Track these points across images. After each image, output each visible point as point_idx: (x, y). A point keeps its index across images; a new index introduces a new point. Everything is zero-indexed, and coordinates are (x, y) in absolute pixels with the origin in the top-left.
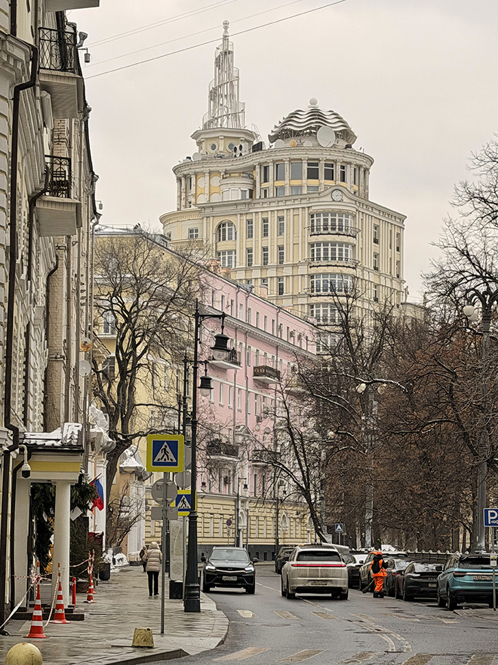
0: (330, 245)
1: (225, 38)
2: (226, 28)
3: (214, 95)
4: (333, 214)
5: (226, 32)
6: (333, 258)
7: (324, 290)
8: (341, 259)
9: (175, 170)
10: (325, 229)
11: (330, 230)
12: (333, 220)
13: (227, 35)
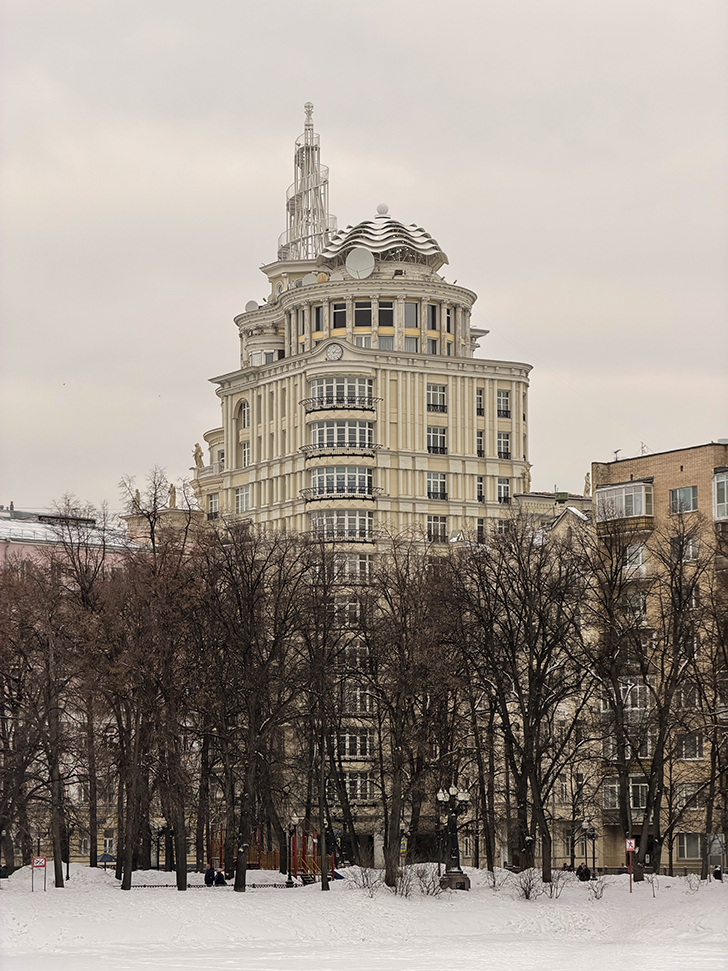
0: (347, 425)
1: (309, 127)
2: (309, 113)
3: (293, 206)
4: (340, 380)
5: (309, 118)
6: (341, 444)
7: (338, 491)
8: (352, 444)
9: (237, 321)
10: (328, 402)
11: (335, 403)
12: (340, 388)
13: (311, 123)
